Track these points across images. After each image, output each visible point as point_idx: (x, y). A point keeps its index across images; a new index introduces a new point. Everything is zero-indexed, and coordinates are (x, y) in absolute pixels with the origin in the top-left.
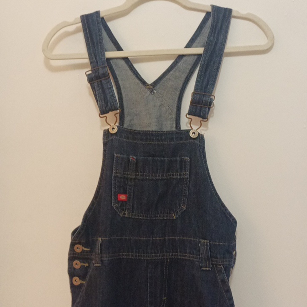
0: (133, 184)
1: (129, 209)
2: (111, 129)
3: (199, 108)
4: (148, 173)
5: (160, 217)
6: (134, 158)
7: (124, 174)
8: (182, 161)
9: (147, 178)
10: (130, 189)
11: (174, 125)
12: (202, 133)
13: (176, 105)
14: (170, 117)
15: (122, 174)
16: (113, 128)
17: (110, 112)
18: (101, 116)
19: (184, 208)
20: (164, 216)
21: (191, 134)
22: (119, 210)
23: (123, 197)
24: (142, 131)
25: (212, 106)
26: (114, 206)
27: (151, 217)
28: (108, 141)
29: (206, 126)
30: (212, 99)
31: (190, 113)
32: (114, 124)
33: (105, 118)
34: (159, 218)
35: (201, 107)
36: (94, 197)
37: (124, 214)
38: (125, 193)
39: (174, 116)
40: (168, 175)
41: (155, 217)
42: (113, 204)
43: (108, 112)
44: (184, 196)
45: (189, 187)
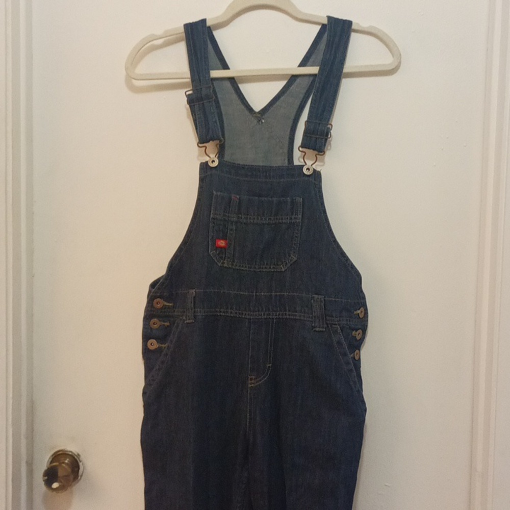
0: (235, 228)
1: (229, 258)
2: (211, 161)
3: (314, 139)
4: (252, 215)
5: (266, 268)
6: (236, 197)
7: (224, 215)
8: (293, 202)
9: (252, 221)
10: (231, 234)
11: (286, 161)
12: (318, 169)
13: (288, 137)
14: (281, 151)
15: (222, 215)
16: (213, 161)
17: (211, 142)
18: (200, 145)
19: (295, 258)
20: (270, 268)
21: (305, 171)
22: (217, 259)
23: (222, 243)
24: (246, 165)
25: (329, 136)
26: (211, 253)
27: (255, 268)
28: (206, 176)
29: (323, 161)
30: (329, 128)
31: (303, 145)
32: (214, 156)
33: (204, 148)
34: (264, 270)
35: (317, 138)
37: (223, 263)
38: (224, 238)
39: (286, 150)
40: (277, 219)
41: (260, 268)
42: (209, 251)
43: (209, 142)
44: (295, 244)
45: (301, 233)
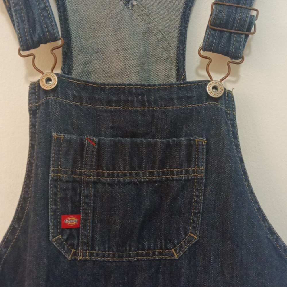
0: (92, 194)
1: (85, 243)
2: (44, 81)
3: (226, 35)
4: (122, 168)
5: (147, 254)
6: (93, 141)
7: (73, 173)
8: (190, 145)
9: (121, 179)
10: (87, 203)
11: (174, 72)
12: (229, 87)
13: (177, 31)
14: (165, 55)
15: (70, 173)
16: (49, 80)
17: (42, 46)
18: (22, 53)
19: (195, 237)
20: (154, 254)
21: (209, 90)
22: (64, 248)
23: (71, 221)
24: (108, 84)
25: (252, 31)
26: (54, 240)
27: (130, 256)
28: (39, 106)
30: (252, 16)
31: (207, 46)
32: (50, 71)
33: (32, 57)
34: (144, 258)
35: (231, 33)
36: (14, 218)
37: (75, 254)
38: (75, 212)
39: (173, 54)
40: (163, 172)
41: (137, 255)
42: (51, 237)
43: (38, 46)
44: (195, 214)
45: (205, 195)
